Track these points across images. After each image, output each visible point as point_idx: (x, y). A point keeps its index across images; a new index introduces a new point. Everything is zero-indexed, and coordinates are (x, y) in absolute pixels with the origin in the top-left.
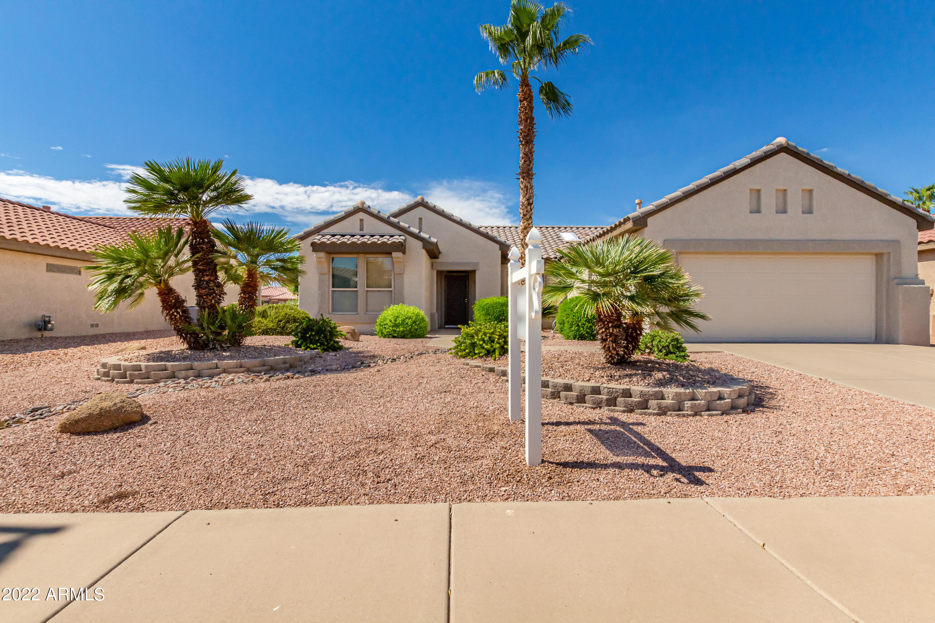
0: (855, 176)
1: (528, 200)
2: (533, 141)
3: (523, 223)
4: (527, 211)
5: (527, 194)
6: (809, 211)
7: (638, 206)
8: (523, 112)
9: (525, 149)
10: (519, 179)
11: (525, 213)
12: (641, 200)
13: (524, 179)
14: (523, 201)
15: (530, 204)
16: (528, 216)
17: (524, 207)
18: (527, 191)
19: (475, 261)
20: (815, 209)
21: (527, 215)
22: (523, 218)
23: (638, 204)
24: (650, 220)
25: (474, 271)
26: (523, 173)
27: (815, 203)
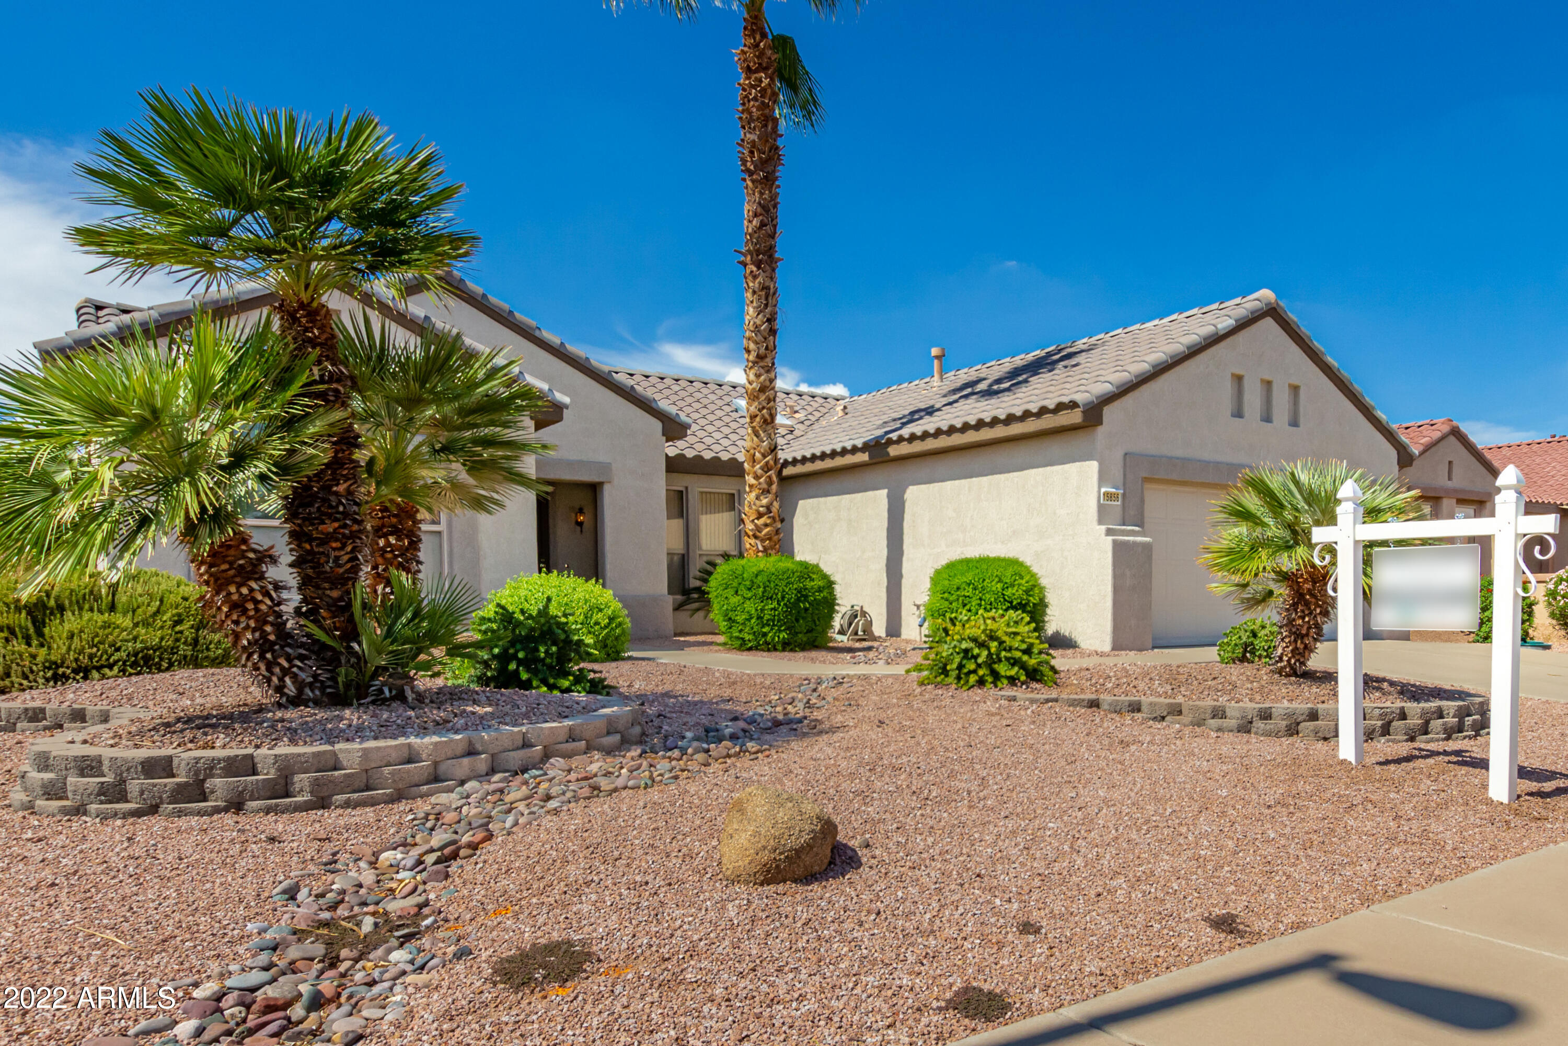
0: (1345, 374)
1: (769, 320)
2: (776, 179)
3: (758, 376)
4: (767, 348)
5: (766, 305)
6: (1294, 423)
7: (936, 362)
8: (755, 99)
9: (761, 194)
10: (745, 265)
11: (762, 351)
12: (943, 350)
13: (759, 268)
14: (758, 322)
15: (773, 332)
16: (768, 361)
17: (760, 338)
18: (767, 299)
19: (602, 458)
20: (1302, 420)
21: (766, 356)
22: (754, 363)
23: (937, 357)
24: (1107, 411)
25: (601, 484)
26: (758, 252)
27: (1302, 410)
